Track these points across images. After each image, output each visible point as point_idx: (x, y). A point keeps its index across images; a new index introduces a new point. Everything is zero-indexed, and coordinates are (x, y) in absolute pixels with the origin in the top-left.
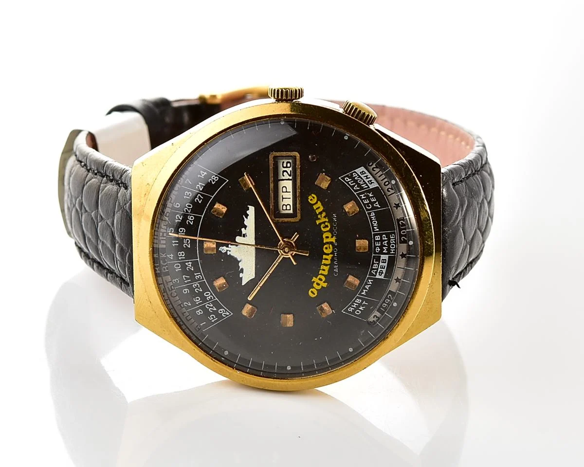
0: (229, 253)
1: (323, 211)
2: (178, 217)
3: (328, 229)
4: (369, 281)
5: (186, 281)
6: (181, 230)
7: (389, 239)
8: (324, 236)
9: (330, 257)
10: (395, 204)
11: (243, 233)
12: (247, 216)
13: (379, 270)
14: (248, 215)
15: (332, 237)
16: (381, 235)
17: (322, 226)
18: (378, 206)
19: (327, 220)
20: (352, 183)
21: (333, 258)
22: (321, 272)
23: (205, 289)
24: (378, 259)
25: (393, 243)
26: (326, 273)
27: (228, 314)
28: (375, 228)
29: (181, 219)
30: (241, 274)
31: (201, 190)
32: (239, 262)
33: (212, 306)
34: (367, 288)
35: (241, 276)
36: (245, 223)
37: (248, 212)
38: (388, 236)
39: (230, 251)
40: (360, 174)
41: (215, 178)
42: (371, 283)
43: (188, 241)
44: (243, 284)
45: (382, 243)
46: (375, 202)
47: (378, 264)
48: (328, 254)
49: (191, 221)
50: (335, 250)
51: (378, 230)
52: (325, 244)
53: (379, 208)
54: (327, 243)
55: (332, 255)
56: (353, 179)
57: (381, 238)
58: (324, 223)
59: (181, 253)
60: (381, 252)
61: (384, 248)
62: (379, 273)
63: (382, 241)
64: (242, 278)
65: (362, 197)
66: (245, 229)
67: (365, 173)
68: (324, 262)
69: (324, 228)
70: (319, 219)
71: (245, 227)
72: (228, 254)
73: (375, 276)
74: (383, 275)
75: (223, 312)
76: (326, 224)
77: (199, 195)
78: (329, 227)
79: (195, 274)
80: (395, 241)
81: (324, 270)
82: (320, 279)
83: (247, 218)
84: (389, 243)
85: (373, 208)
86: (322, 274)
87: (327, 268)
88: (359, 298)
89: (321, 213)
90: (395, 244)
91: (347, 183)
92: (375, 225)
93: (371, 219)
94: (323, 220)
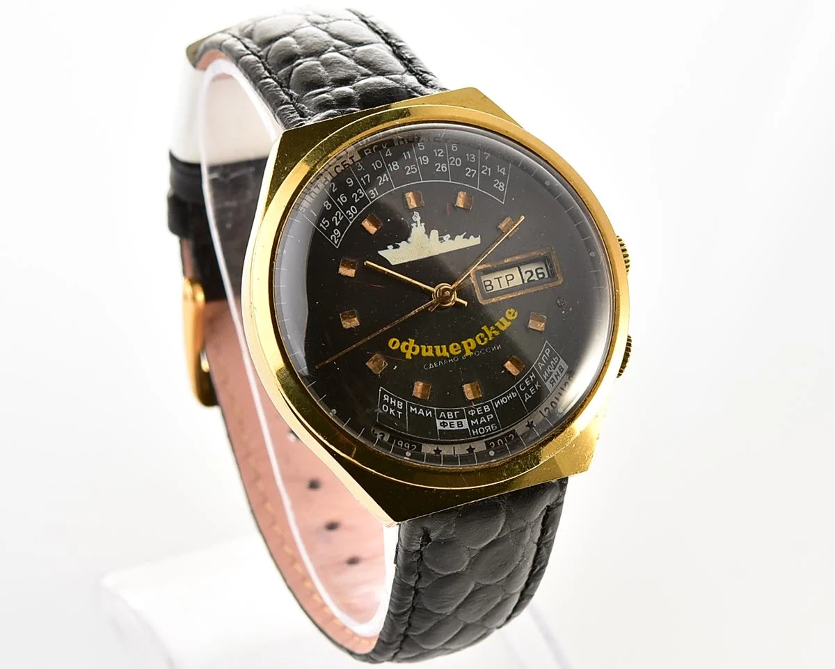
0: (414, 225)
1: (501, 331)
2: (440, 151)
3: (480, 342)
4: (430, 412)
5: (362, 179)
6: (425, 159)
7: (489, 423)
8: (470, 340)
9: (445, 353)
10: (532, 422)
11: (445, 238)
13: (448, 421)
14: (468, 238)
15: (471, 351)
16: (492, 412)
17: (482, 334)
18: (527, 399)
19: (491, 339)
20: (544, 358)
21: (446, 358)
22: (424, 347)
23: (359, 208)
24: (461, 416)
25: (486, 431)
26: (424, 354)
27: (336, 242)
28: (498, 402)
29: (439, 155)
30: (392, 246)
31: (483, 172)
32: (406, 240)
33: (341, 219)
34: (419, 413)
35: (389, 247)
36: (457, 237)
37: (472, 237)
38: (493, 421)
39: (417, 226)
40: (558, 366)
41: (502, 187)
42: (427, 415)
43: (414, 170)
44: (380, 252)
45: (481, 416)
46: (530, 394)
47: (454, 419)
48: (448, 351)
49: (440, 169)
50: (456, 359)
51: (497, 406)
52: (460, 344)
53: (524, 401)
54: (462, 347)
55: (448, 356)
56: (551, 358)
57: (488, 413)
58: (486, 336)
59: (396, 165)
60: (470, 418)
61: (476, 420)
62: (444, 423)
63: (485, 415)
64: (387, 249)
65: (532, 375)
66: (450, 239)
67: (562, 372)
68: (437, 348)
69: (480, 337)
70: (489, 329)
71: (452, 238)
72: (412, 225)
73: (438, 419)
74: (442, 428)
75: (336, 236)
77: (475, 171)
78: (482, 344)
79: (375, 189)
80: (489, 432)
81: (427, 350)
82: (414, 349)
83: (464, 237)
84: (484, 425)
85: (522, 393)
86: (421, 349)
87: (430, 353)
88: (404, 405)
89: (497, 328)
90: (485, 433)
91: (544, 353)
92: (502, 401)
93: (508, 394)
94: (489, 334)
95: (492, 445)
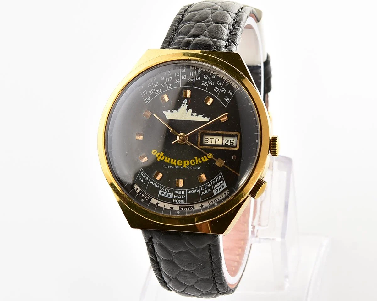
0: (183, 104)
1: (202, 162)
2: (207, 76)
3: (191, 164)
4: (158, 186)
5: (168, 78)
6: (199, 78)
7: (182, 199)
8: (187, 161)
9: (175, 163)
10: (203, 205)
11: (194, 114)
12: (204, 117)
13: (164, 192)
15: (186, 166)
16: (185, 195)
17: (194, 161)
19: (197, 163)
20: (217, 179)
21: (174, 165)
22: (166, 158)
23: (162, 90)
24: (171, 192)
26: (165, 160)
27: (147, 102)
28: (189, 191)
29: (206, 78)
30: (170, 111)
31: (222, 91)
32: (177, 110)
33: (153, 93)
34: (154, 185)
35: (168, 111)
36: (200, 115)
37: (206, 117)
38: (184, 199)
39: (184, 105)
40: (222, 185)
41: (228, 100)
42: (157, 187)
43: (192, 81)
44: (164, 112)
45: (180, 195)
46: (205, 192)
47: (168, 192)
48: (176, 163)
49: (204, 84)
50: (178, 167)
51: (188, 193)
52: (182, 161)
53: (201, 195)
54: (183, 163)
55: (175, 164)
56: (220, 180)
57: (183, 195)
58: (195, 162)
59: (185, 77)
60: (174, 194)
61: (177, 196)
62: (162, 192)
63: (181, 195)
64: (167, 111)
65: (209, 185)
66: (196, 115)
67: (223, 188)
68: (172, 160)
69: (192, 161)
70: (198, 159)
71: (197, 115)
72: (182, 104)
73: (161, 190)
74: (161, 194)
75: (148, 99)
76: (195, 163)
77: (219, 90)
78: (192, 164)
79: (172, 84)
80: (180, 203)
81: (167, 160)
82: (162, 157)
83: (202, 117)
84: (179, 199)
85: (201, 191)
86: (165, 158)
87: (168, 161)
88: (148, 179)
89: (201, 160)
91: (218, 177)
92: (191, 192)
93: (195, 189)
94: (197, 161)
95: (182, 209)
